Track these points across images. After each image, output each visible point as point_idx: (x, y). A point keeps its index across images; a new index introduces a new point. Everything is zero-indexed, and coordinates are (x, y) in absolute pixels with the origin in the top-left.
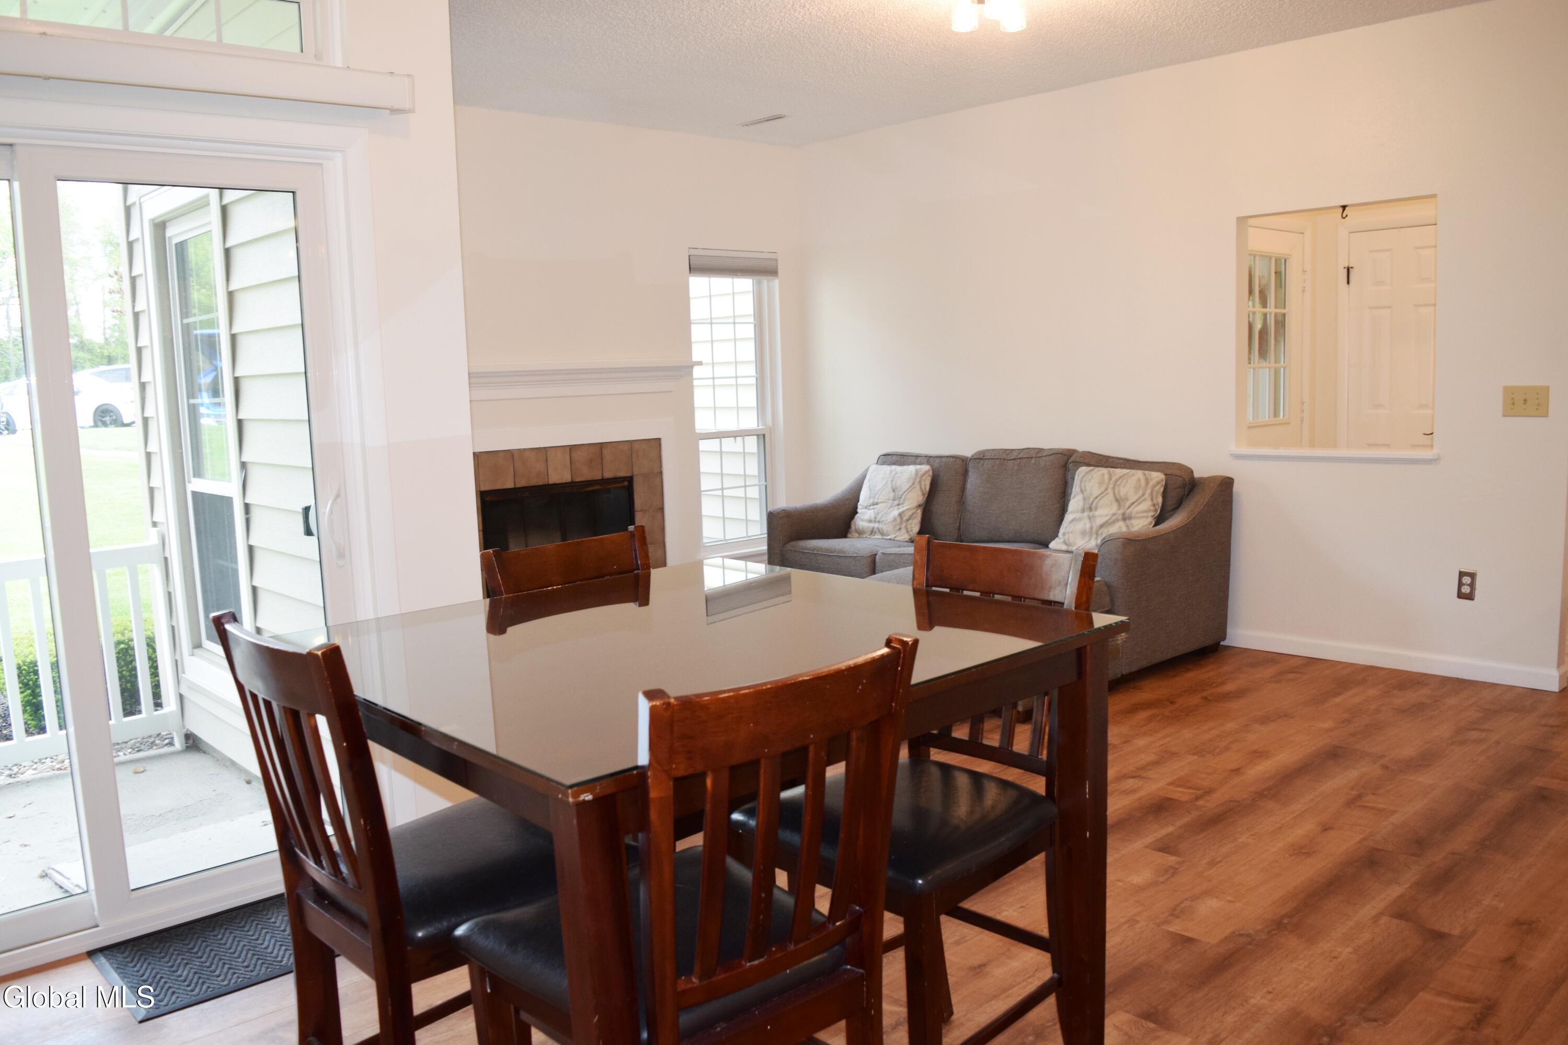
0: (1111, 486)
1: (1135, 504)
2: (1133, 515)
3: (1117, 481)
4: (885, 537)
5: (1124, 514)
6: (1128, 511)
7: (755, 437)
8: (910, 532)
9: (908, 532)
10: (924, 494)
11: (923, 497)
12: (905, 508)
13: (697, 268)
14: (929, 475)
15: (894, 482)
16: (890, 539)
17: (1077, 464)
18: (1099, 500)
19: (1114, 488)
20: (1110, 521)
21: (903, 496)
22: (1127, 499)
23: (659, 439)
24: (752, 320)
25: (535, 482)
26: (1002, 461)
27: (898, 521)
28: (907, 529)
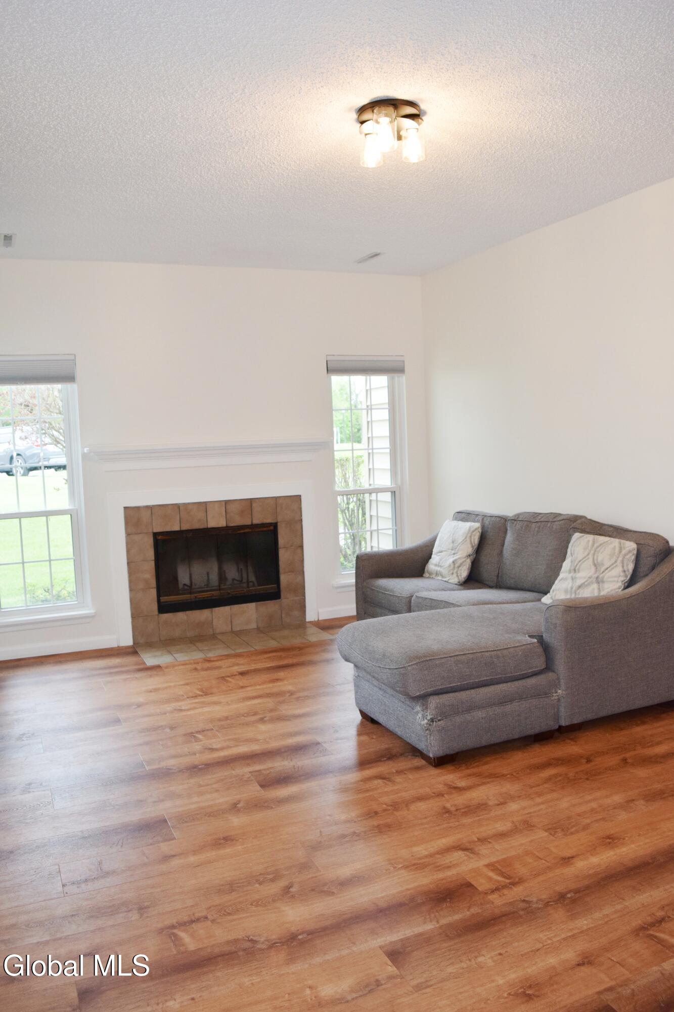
0: (592, 552)
1: (609, 569)
2: (605, 579)
3: (598, 547)
4: (443, 579)
5: (597, 578)
6: (601, 576)
7: (390, 493)
8: (460, 577)
9: (457, 576)
10: (473, 547)
11: (472, 549)
12: (458, 557)
13: (333, 369)
14: (479, 532)
15: (454, 535)
16: (445, 581)
17: (575, 529)
18: (582, 563)
19: (594, 554)
20: (586, 583)
21: (458, 547)
22: (603, 564)
23: (300, 496)
24: (387, 406)
25: (197, 526)
26: (528, 523)
27: (452, 567)
28: (457, 574)
